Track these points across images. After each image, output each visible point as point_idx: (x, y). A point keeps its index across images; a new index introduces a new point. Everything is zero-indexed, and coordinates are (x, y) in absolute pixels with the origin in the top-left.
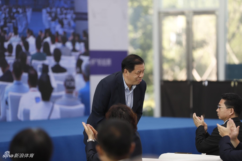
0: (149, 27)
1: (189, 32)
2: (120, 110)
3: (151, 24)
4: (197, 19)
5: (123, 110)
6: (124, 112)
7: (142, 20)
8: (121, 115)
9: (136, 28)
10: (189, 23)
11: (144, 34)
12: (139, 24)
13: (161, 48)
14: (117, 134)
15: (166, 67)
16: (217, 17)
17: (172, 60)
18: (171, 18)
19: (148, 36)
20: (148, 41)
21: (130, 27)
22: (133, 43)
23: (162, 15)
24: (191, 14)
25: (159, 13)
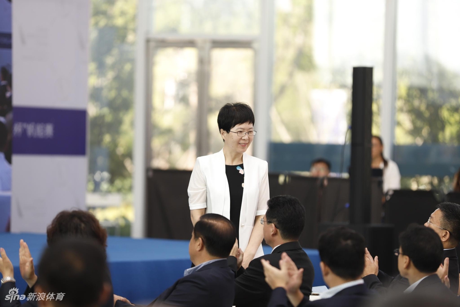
0: (128, 67)
1: (203, 78)
2: (76, 220)
3: (132, 61)
4: (218, 55)
5: (82, 221)
6: (83, 225)
7: (115, 52)
8: (77, 230)
9: (101, 68)
10: (204, 63)
11: (117, 78)
12: (109, 60)
13: (149, 109)
14: (78, 265)
15: (157, 143)
16: (256, 53)
17: (169, 131)
18: (170, 51)
19: (125, 82)
20: (125, 93)
21: (92, 67)
22: (96, 95)
23: (152, 44)
24: (208, 45)
25: (148, 41)
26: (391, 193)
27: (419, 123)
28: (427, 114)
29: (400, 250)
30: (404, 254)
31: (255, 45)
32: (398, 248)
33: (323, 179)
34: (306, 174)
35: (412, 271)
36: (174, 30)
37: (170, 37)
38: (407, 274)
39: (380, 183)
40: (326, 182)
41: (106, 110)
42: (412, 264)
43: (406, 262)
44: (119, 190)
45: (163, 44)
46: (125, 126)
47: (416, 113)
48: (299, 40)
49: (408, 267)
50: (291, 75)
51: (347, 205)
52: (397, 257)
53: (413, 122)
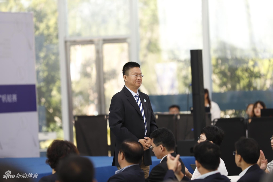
1: (99, 62)
3: (57, 54)
4: (107, 47)
9: (38, 59)
10: (99, 53)
12: (42, 55)
15: (76, 101)
16: (129, 45)
18: (78, 47)
19: (53, 67)
23: (68, 44)
24: (101, 42)
25: (66, 42)
26: (216, 120)
27: (225, 80)
28: (229, 74)
29: (236, 152)
30: (238, 154)
31: (128, 40)
32: (235, 151)
33: (177, 115)
34: (167, 113)
35: (243, 163)
36: (79, 35)
37: (78, 39)
38: (240, 165)
39: (210, 115)
40: (179, 117)
41: (42, 84)
42: (242, 159)
43: (239, 158)
44: (53, 130)
45: (75, 43)
46: (54, 93)
47: (223, 74)
48: (149, 35)
49: (240, 161)
50: (145, 56)
51: (193, 129)
52: (234, 156)
53: (221, 79)
